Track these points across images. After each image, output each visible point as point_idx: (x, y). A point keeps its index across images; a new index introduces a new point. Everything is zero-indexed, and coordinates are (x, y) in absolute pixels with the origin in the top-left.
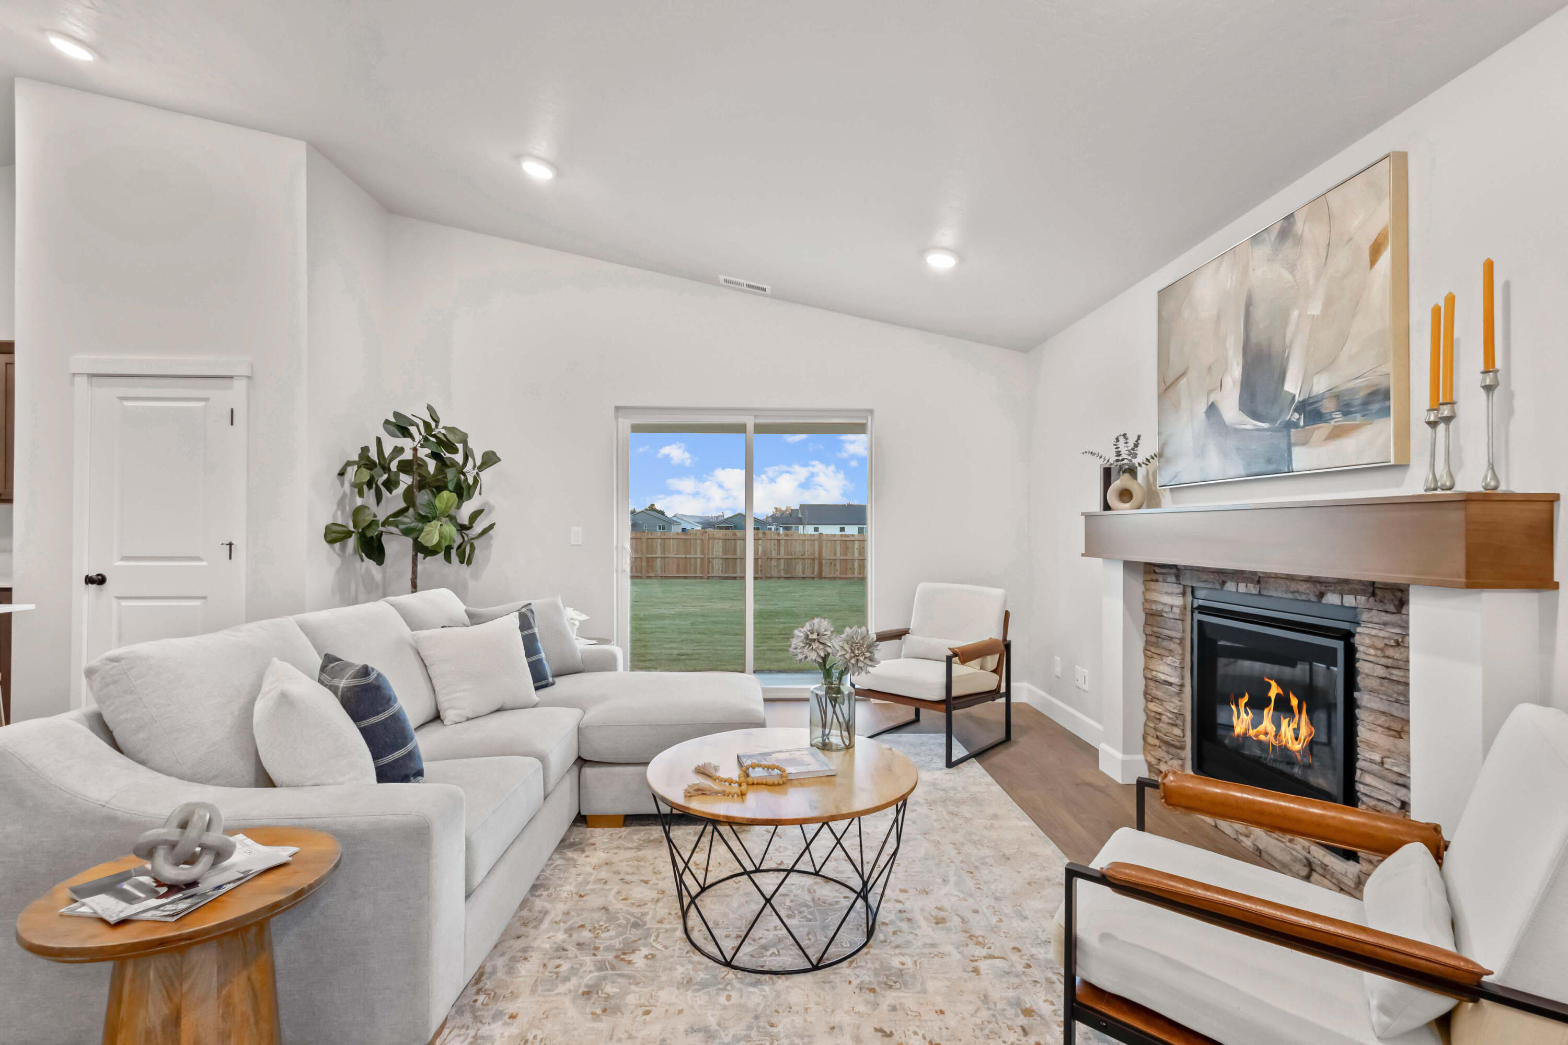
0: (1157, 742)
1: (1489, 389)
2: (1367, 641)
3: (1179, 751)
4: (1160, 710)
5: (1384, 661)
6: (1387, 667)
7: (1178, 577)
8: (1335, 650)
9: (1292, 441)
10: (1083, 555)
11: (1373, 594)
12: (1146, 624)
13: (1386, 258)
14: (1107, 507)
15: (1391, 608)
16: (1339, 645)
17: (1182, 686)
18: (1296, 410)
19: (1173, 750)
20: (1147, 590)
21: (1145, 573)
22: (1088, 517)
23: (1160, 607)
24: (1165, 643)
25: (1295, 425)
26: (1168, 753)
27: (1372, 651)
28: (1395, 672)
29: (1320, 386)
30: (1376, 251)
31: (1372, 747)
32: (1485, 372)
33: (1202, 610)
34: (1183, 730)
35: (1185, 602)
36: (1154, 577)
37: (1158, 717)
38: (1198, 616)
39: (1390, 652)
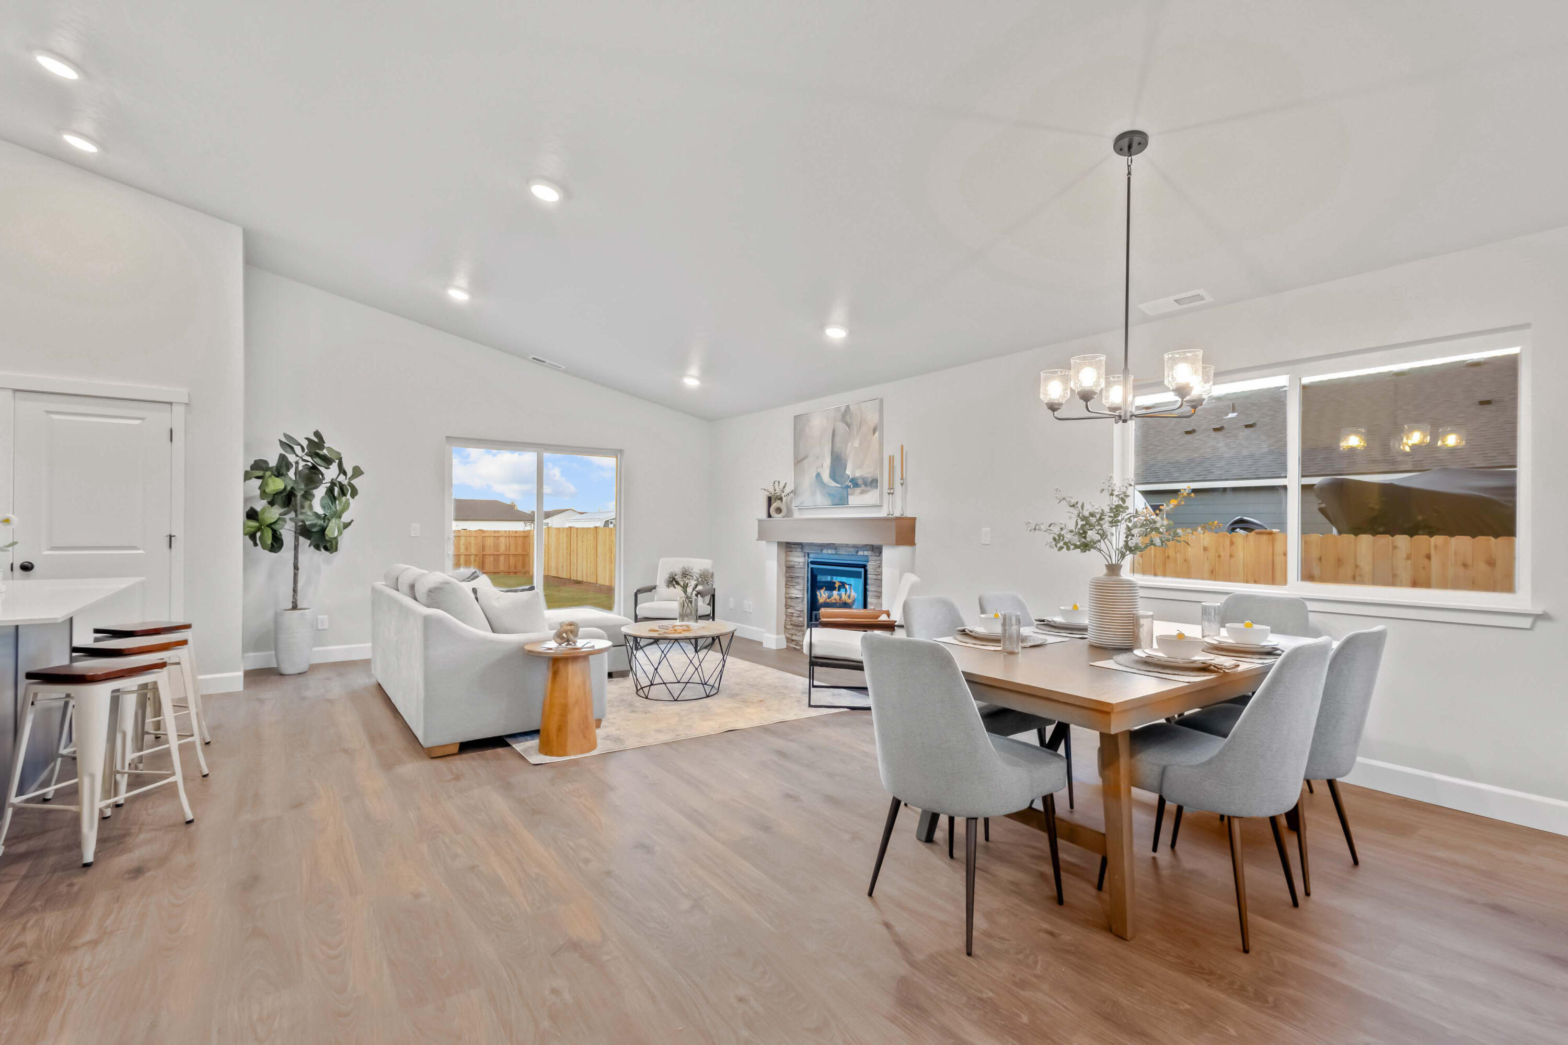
0: (791, 627)
1: (902, 484)
2: (871, 567)
3: (802, 628)
4: (793, 612)
5: (875, 573)
6: (876, 575)
7: (802, 549)
8: (861, 572)
9: (849, 493)
10: (757, 540)
11: (873, 550)
12: (786, 572)
13: (877, 434)
14: (769, 516)
15: (878, 555)
16: (862, 570)
17: (803, 598)
18: (850, 481)
19: (799, 628)
20: (787, 556)
21: (786, 548)
22: (760, 521)
23: (793, 563)
24: (796, 580)
25: (850, 487)
26: (796, 630)
27: (872, 570)
28: (878, 576)
29: (858, 474)
30: (874, 431)
31: (872, 604)
32: (901, 479)
33: (813, 563)
34: (804, 618)
35: (805, 560)
36: (790, 549)
37: (792, 615)
38: (811, 566)
39: (877, 570)
